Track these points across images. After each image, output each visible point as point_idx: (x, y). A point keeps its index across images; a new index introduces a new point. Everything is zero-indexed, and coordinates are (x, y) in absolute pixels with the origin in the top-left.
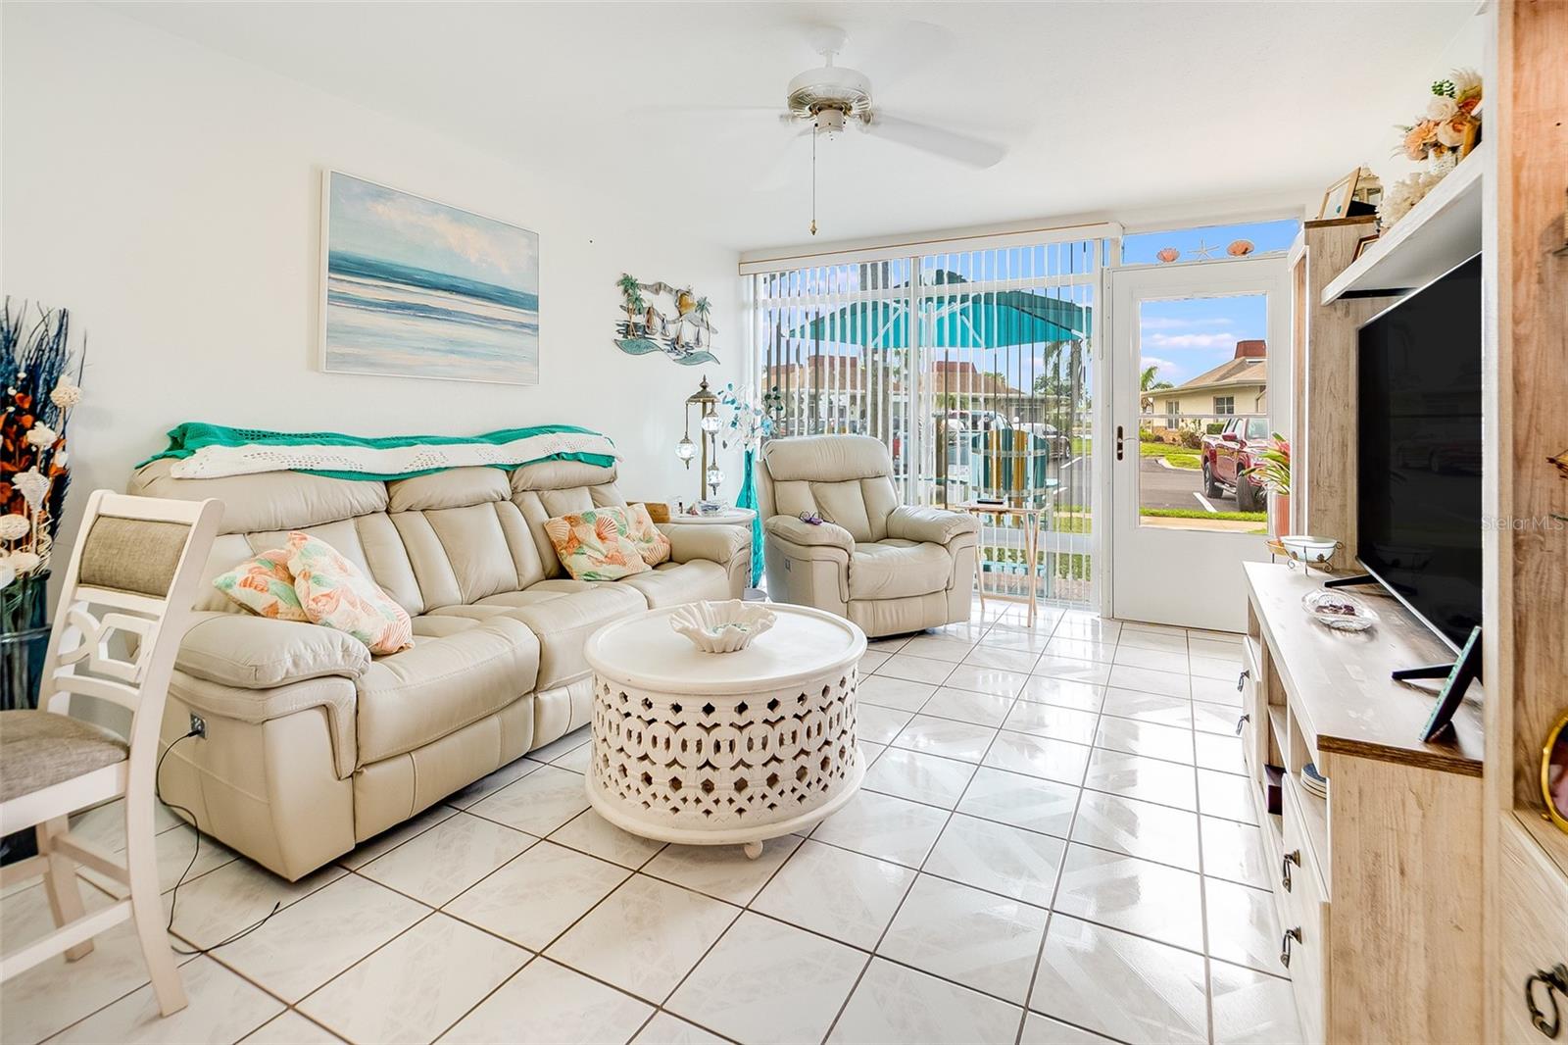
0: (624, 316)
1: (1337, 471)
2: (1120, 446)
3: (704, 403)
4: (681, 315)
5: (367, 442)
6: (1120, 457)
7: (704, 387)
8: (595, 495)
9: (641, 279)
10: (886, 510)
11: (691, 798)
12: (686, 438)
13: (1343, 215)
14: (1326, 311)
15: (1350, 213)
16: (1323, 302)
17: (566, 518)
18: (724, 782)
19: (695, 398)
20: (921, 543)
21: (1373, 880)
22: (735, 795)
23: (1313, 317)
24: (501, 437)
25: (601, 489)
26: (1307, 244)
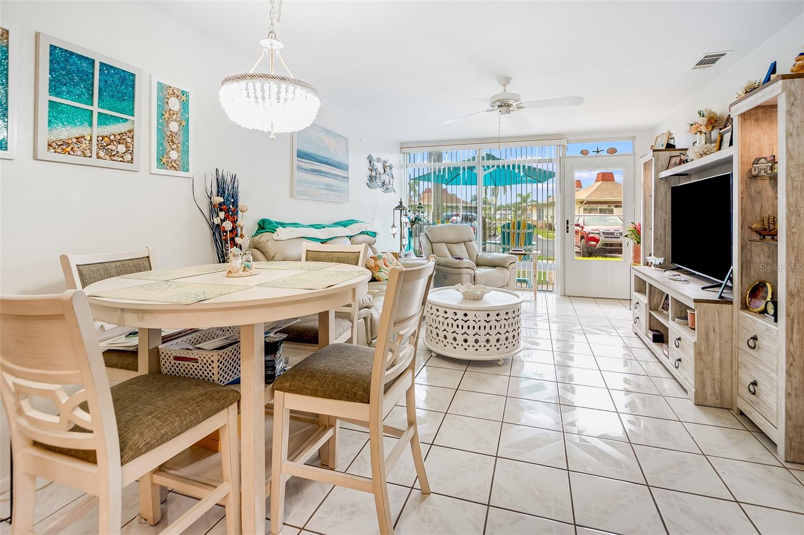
0: (369, 172)
1: (663, 234)
2: (568, 228)
3: (401, 210)
4: (385, 172)
5: (312, 226)
6: (568, 232)
7: (401, 203)
8: (373, 249)
9: (375, 157)
10: (476, 255)
11: (482, 345)
12: (394, 225)
13: (664, 148)
14: (659, 180)
15: (667, 147)
16: (659, 178)
17: (371, 258)
18: (493, 339)
19: (397, 208)
20: (495, 267)
21: (707, 334)
22: (496, 344)
23: (655, 183)
24: (345, 224)
25: (372, 246)
26: (653, 157)
